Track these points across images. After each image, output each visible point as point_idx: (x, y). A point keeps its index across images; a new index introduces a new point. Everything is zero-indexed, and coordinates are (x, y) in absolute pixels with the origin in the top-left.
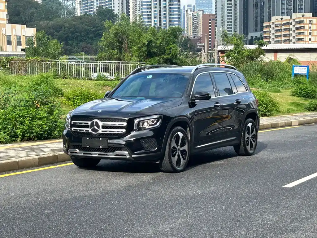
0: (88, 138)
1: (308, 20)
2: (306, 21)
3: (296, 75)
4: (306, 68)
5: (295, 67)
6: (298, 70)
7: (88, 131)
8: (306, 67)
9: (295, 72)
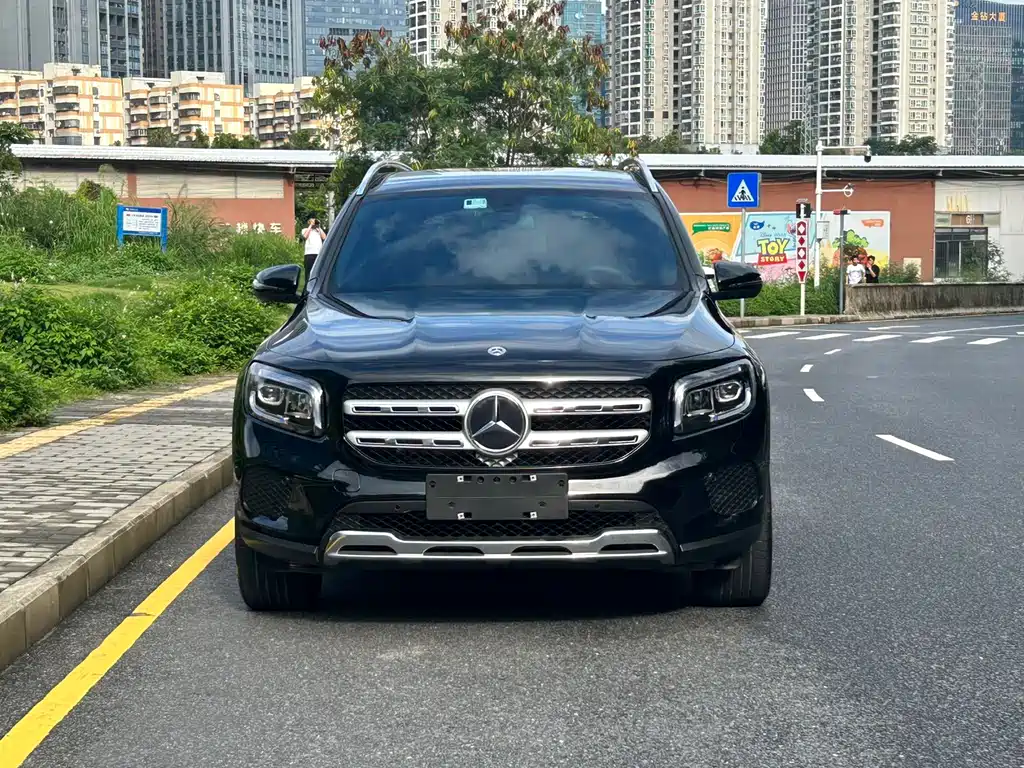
0: (460, 479)
1: (88, 84)
2: (85, 88)
3: (128, 237)
4: (159, 215)
5: (125, 213)
6: (133, 222)
7: (457, 443)
8: (157, 211)
9: (126, 228)
